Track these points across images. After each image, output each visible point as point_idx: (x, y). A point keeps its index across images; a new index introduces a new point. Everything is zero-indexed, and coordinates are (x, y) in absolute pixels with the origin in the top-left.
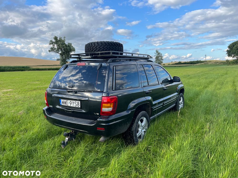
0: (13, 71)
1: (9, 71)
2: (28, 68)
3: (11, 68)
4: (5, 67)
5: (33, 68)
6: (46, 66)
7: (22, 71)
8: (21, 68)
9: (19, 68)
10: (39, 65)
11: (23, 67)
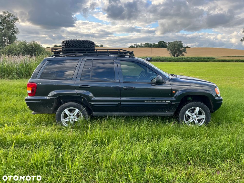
0: (198, 62)
1: (194, 62)
2: (214, 58)
3: (196, 59)
4: (191, 58)
5: (218, 59)
6: (238, 57)
7: (206, 61)
8: (206, 59)
9: (204, 58)
10: (230, 56)
11: (208, 58)
